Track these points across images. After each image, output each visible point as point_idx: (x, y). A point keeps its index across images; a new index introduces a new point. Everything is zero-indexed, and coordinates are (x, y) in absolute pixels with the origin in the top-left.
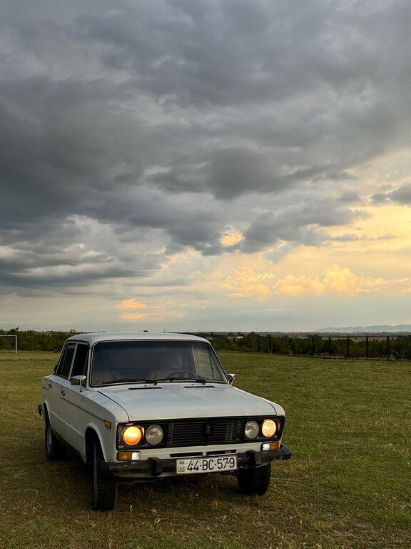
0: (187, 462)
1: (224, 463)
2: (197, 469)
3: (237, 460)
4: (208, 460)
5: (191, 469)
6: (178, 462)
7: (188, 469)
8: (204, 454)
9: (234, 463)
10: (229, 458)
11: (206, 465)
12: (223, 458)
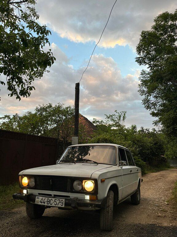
0: (41, 198)
1: (58, 202)
2: (44, 203)
3: (65, 202)
4: (50, 199)
5: (42, 202)
6: (37, 197)
7: (40, 202)
8: (53, 196)
9: (63, 203)
10: (61, 200)
11: (49, 202)
12: (57, 199)
